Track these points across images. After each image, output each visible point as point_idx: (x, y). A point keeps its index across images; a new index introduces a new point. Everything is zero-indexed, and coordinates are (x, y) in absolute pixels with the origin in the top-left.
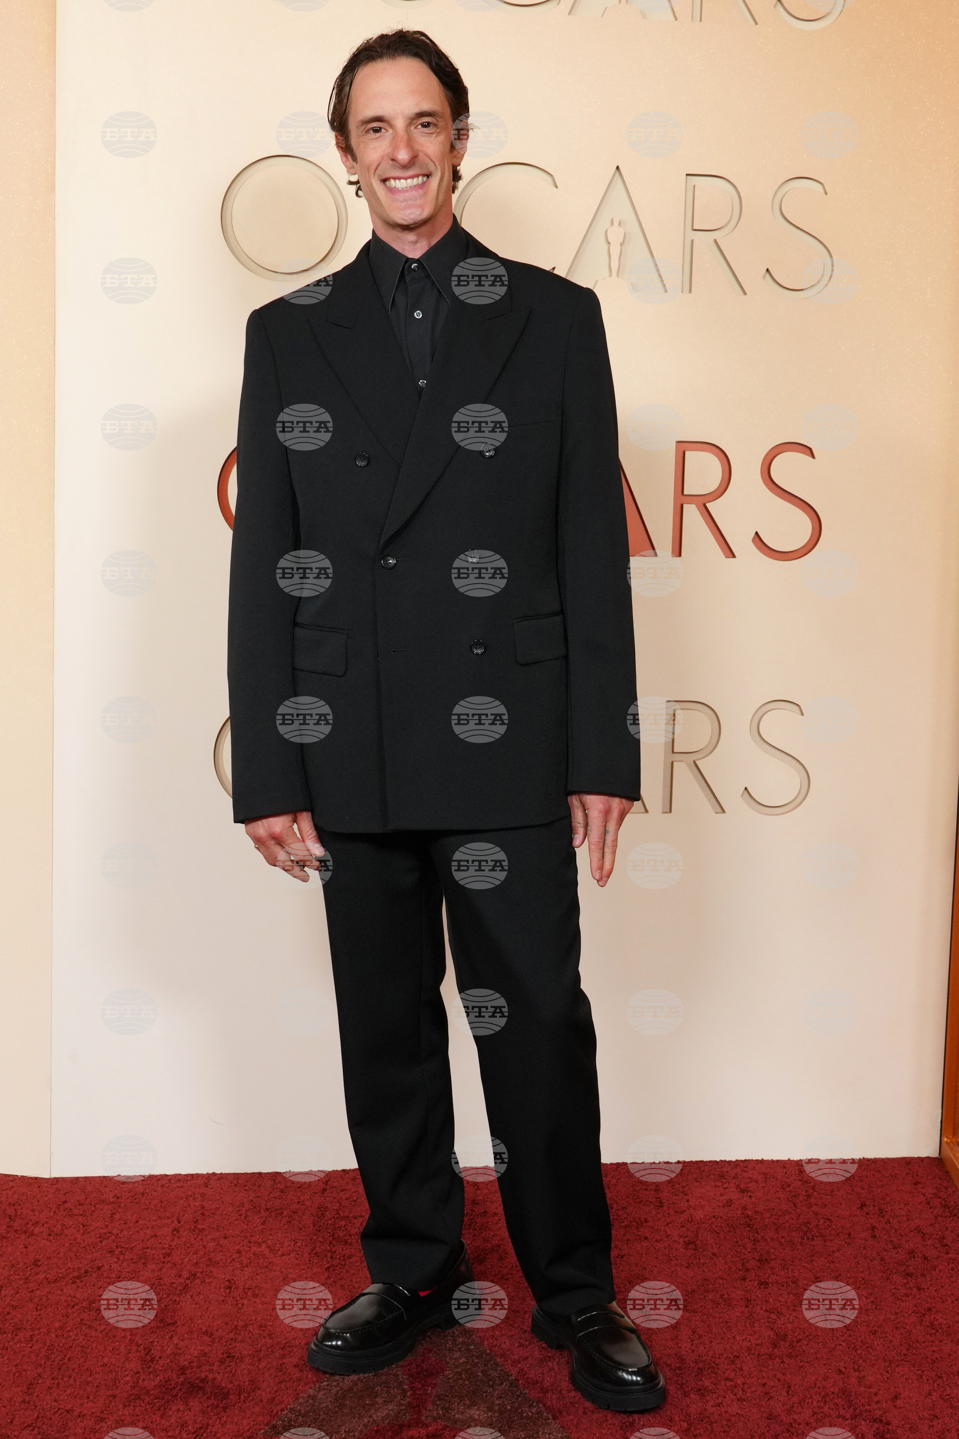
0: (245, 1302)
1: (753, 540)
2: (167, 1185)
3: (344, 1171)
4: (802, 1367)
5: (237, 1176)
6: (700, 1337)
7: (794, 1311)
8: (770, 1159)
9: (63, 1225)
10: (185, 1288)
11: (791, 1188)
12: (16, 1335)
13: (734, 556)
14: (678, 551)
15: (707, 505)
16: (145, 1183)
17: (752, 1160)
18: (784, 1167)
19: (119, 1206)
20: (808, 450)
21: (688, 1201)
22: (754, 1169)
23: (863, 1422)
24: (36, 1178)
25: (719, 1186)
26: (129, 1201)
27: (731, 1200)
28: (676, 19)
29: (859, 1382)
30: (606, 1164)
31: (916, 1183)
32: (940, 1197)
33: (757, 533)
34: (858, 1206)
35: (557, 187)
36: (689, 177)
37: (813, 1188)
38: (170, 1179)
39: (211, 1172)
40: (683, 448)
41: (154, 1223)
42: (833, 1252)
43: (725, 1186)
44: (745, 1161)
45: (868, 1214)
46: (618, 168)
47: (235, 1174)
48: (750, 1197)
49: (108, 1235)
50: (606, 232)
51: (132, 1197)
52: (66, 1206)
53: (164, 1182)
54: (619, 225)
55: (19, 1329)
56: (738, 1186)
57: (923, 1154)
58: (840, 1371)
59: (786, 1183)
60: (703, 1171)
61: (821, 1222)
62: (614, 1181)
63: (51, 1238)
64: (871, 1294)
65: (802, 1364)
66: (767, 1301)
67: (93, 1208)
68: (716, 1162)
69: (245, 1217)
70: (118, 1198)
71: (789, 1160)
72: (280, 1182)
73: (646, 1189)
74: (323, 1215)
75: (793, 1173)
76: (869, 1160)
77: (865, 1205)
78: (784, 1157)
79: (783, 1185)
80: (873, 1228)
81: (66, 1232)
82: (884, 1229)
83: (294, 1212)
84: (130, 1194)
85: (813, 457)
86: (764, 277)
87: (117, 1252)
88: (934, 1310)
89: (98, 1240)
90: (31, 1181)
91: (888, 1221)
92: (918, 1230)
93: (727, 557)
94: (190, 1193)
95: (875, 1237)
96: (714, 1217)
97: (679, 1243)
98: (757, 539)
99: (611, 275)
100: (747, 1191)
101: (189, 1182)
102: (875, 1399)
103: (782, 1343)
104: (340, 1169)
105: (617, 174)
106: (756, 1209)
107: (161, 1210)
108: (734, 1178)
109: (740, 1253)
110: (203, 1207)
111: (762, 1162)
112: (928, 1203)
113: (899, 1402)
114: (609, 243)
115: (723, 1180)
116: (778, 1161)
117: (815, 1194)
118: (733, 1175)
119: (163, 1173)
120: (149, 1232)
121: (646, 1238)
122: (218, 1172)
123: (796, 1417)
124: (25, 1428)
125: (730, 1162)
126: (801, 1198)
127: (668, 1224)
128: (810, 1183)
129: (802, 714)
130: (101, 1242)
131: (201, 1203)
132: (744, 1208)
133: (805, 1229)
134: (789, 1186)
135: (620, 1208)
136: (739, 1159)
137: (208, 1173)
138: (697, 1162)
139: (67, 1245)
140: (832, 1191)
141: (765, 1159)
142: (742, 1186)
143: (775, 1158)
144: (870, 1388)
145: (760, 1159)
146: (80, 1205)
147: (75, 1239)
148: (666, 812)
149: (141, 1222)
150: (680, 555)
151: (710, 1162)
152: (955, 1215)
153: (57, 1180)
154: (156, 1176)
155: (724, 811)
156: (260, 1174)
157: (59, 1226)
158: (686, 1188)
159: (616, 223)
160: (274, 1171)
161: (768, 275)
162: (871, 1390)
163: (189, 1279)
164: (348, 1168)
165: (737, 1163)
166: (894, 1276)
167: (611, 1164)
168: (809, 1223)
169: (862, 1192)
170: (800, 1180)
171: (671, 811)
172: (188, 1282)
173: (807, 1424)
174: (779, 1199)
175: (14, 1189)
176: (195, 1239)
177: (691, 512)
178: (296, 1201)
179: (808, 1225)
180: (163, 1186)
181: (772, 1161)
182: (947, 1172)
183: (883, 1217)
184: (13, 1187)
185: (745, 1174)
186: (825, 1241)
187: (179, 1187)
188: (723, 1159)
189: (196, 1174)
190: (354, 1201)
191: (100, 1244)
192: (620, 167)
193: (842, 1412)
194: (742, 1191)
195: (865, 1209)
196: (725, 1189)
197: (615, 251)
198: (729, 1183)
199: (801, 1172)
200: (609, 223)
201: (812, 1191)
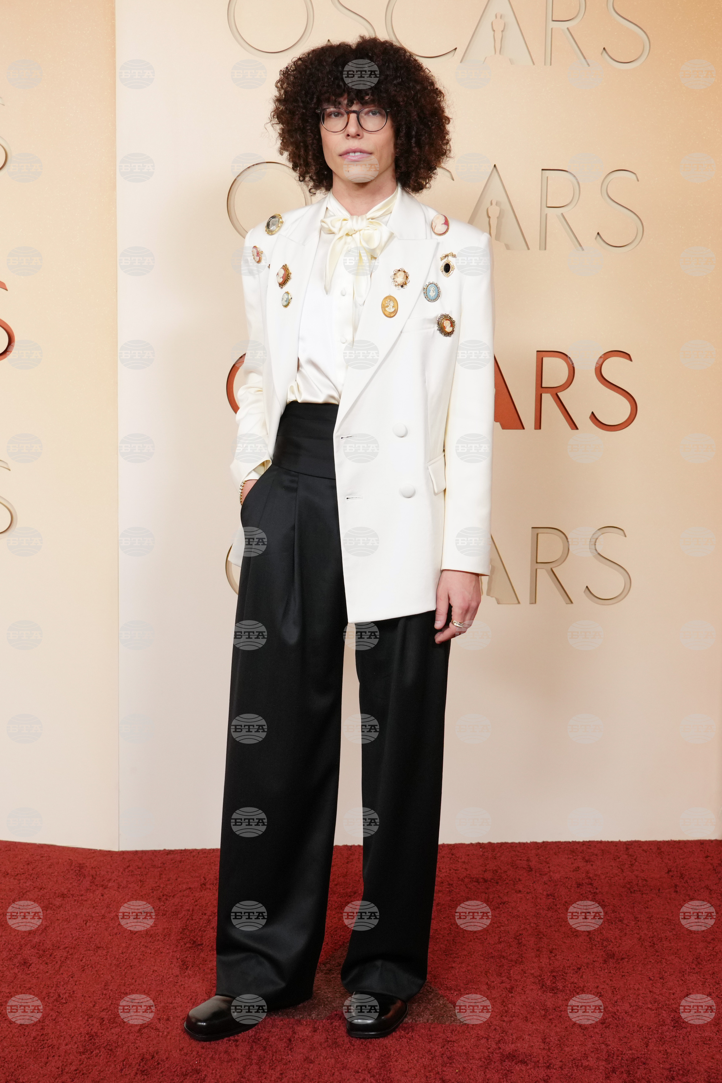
1: (590, 418)
2: (196, 856)
4: (624, 975)
6: (556, 955)
8: (606, 840)
9: (127, 881)
11: (620, 859)
12: (97, 952)
13: (577, 429)
14: (538, 425)
15: (559, 394)
16: (182, 854)
18: (616, 846)
19: (165, 869)
20: (627, 356)
21: (549, 867)
22: (595, 846)
23: (664, 1012)
24: (109, 851)
25: (571, 858)
26: (171, 866)
27: (578, 867)
28: (534, 64)
30: (494, 844)
31: (707, 857)
33: (593, 413)
34: (666, 871)
35: (453, 180)
36: (544, 171)
37: (635, 860)
38: (199, 852)
40: (541, 354)
41: (188, 880)
42: (648, 901)
43: (575, 858)
44: (590, 842)
45: (672, 876)
46: (495, 166)
48: (592, 865)
49: (157, 888)
50: (488, 209)
52: (129, 869)
53: (194, 854)
54: (496, 204)
55: (99, 948)
56: (584, 858)
57: (713, 838)
59: (617, 856)
60: (560, 848)
61: (640, 882)
62: (499, 854)
63: (120, 890)
64: (674, 929)
65: (623, 974)
67: (147, 871)
68: (569, 842)
70: (164, 864)
71: (620, 841)
73: (521, 860)
75: (622, 849)
76: (675, 841)
77: (671, 871)
78: (616, 840)
79: (614, 858)
80: (676, 886)
81: (129, 885)
82: (683, 886)
84: (172, 862)
85: (631, 360)
86: (596, 238)
87: (163, 899)
89: (151, 891)
90: (106, 853)
91: (686, 881)
92: (707, 887)
93: (572, 429)
94: (212, 861)
95: (676, 891)
96: (567, 878)
97: (543, 895)
98: (593, 416)
100: (590, 862)
102: (672, 996)
103: (611, 960)
105: (495, 170)
106: (596, 873)
107: (193, 872)
108: (581, 852)
111: (601, 842)
112: (715, 870)
114: (490, 217)
115: (574, 854)
116: (612, 842)
117: (637, 863)
120: (185, 886)
121: (520, 891)
123: (618, 1008)
124: (103, 1010)
125: (579, 843)
126: (627, 866)
127: (534, 882)
128: (633, 856)
129: (625, 536)
130: (153, 892)
132: (587, 872)
133: (628, 886)
134: (619, 858)
135: (502, 872)
136: (586, 840)
138: (556, 842)
139: (130, 894)
140: (648, 862)
141: (603, 840)
142: (587, 858)
143: (610, 840)
145: (600, 840)
146: (138, 868)
147: (135, 891)
148: (532, 603)
149: (179, 879)
150: (540, 428)
151: (565, 842)
153: (123, 853)
154: (189, 850)
155: (572, 602)
157: (125, 882)
158: (548, 859)
159: (494, 203)
161: (598, 237)
162: (671, 991)
165: (584, 843)
167: (498, 843)
168: (631, 882)
169: (669, 862)
170: (626, 854)
171: (535, 603)
172: (211, 917)
173: (626, 1013)
174: (612, 866)
175: (95, 858)
177: (547, 399)
179: (631, 884)
180: (194, 856)
181: (608, 841)
183: (683, 878)
184: (94, 857)
185: (589, 851)
186: (642, 894)
187: (204, 857)
188: (574, 840)
191: (152, 894)
193: (650, 1006)
194: (587, 861)
195: (671, 874)
196: (575, 859)
197: (494, 222)
198: (578, 856)
199: (627, 849)
200: (489, 203)
201: (634, 861)
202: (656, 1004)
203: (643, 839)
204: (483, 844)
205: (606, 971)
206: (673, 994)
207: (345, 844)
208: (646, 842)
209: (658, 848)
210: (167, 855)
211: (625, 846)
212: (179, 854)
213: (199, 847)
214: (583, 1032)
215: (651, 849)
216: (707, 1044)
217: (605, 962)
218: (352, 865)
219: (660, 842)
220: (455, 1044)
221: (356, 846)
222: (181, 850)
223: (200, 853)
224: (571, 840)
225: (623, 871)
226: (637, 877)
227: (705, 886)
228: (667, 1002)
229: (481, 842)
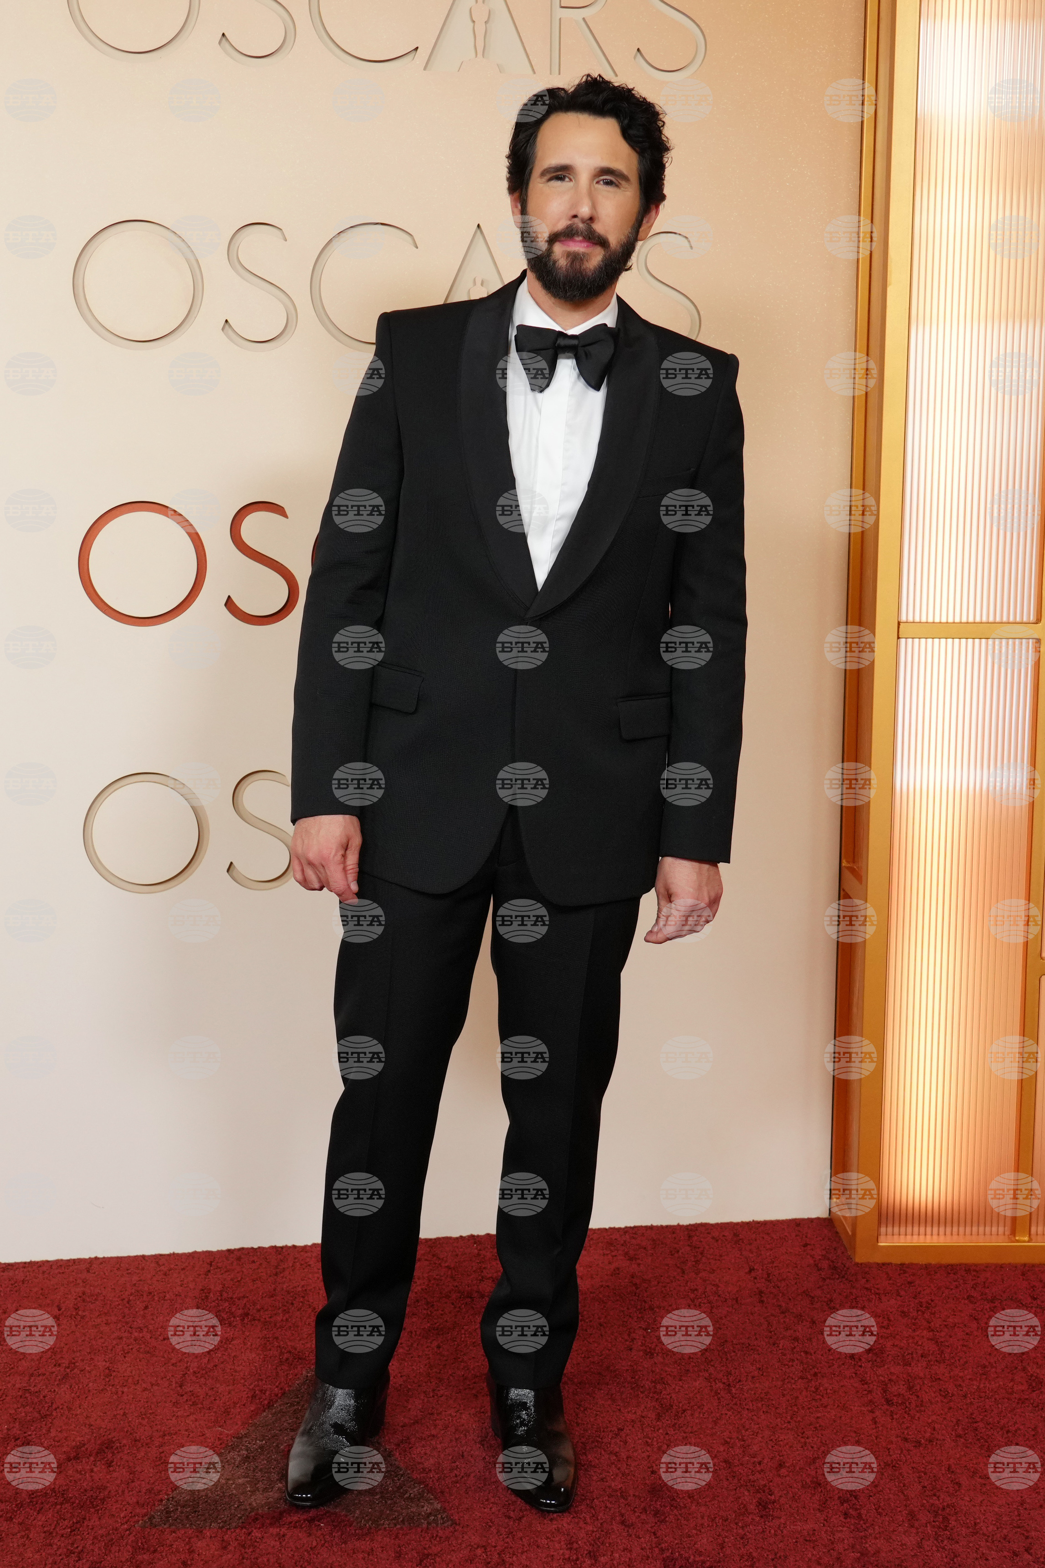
0: (126, 1390)
2: (48, 1272)
3: (229, 1251)
5: (119, 1260)
7: (680, 1380)
10: (66, 1377)
11: (680, 1254)
17: (642, 1226)
18: (673, 1233)
22: (643, 1235)
23: (746, 1493)
25: (607, 1254)
26: (8, 1289)
27: (618, 1269)
28: (534, 73)
29: (744, 1452)
31: (806, 1245)
32: (828, 1259)
34: (747, 1270)
35: (417, 247)
37: (702, 1253)
38: (51, 1266)
39: (93, 1256)
43: (613, 1254)
44: (635, 1227)
45: (755, 1278)
46: (479, 226)
47: (118, 1258)
48: (639, 1265)
51: (12, 1284)
53: (45, 1269)
54: (484, 283)
56: (626, 1254)
57: (814, 1216)
58: (726, 1443)
59: (675, 1248)
66: (653, 1371)
68: (605, 1229)
69: (128, 1303)
71: (678, 1225)
72: (164, 1265)
74: (207, 1297)
75: (682, 1238)
76: (758, 1223)
77: (754, 1269)
78: (673, 1222)
79: (671, 1252)
80: (761, 1292)
82: (771, 1293)
83: (176, 1295)
88: (819, 1375)
91: (776, 1285)
94: (71, 1279)
95: (762, 1302)
100: (636, 1259)
101: (71, 1268)
102: (758, 1468)
104: (224, 1248)
105: (479, 231)
107: (41, 1297)
108: (622, 1245)
109: (626, 1322)
110: (84, 1293)
111: (651, 1228)
112: (816, 1265)
113: (783, 1471)
115: (612, 1248)
116: (667, 1226)
117: (704, 1259)
118: (622, 1242)
119: (44, 1259)
122: (100, 1256)
125: (620, 1229)
126: (689, 1264)
128: (698, 1248)
131: (82, 1289)
132: (632, 1277)
133: (692, 1296)
134: (678, 1252)
136: (628, 1225)
137: (90, 1258)
140: (720, 1256)
141: (655, 1224)
142: (631, 1252)
143: (664, 1224)
144: (754, 1457)
145: (649, 1224)
151: (599, 1229)
152: (843, 1277)
154: (38, 1262)
156: (143, 1257)
159: (480, 281)
160: (157, 1252)
163: (68, 1368)
164: (233, 1248)
165: (627, 1230)
166: (781, 1341)
169: (751, 1255)
170: (689, 1245)
172: (68, 1370)
174: (667, 1265)
176: (76, 1326)
178: (179, 1283)
180: (44, 1272)
181: (662, 1226)
182: (837, 1233)
183: (770, 1281)
185: (633, 1241)
186: (712, 1308)
187: (60, 1273)
189: (78, 1259)
190: (238, 1281)
192: (481, 225)
194: (631, 1259)
195: (753, 1274)
196: (613, 1256)
198: (618, 1250)
199: (690, 1237)
200: (473, 282)
201: (700, 1256)
202: (736, 1481)
203: (712, 1220)
204: (478, 1236)
205: (661, 1431)
206: (760, 1463)
207: (273, 1245)
208: (717, 1224)
209: (735, 1235)
210: (3, 1271)
211: (686, 1233)
212: (22, 1269)
213: (52, 1257)
214: (628, 1531)
215: (724, 1236)
216: (810, 1541)
217: (659, 1417)
218: (283, 1277)
219: (737, 1224)
220: (438, 1559)
221: (290, 1247)
222: (25, 1263)
223: (53, 1267)
224: (607, 1227)
225: (683, 1272)
226: (704, 1281)
227: (804, 1292)
228: (751, 1477)
229: (475, 1233)
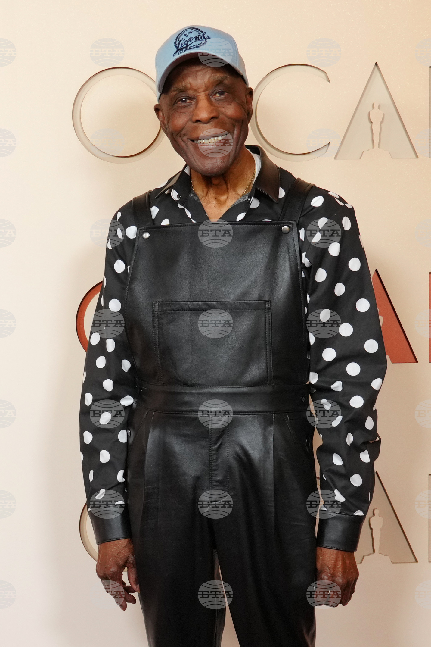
35: (329, 82)
46: (376, 64)
50: (369, 113)
54: (379, 108)
99: (374, 147)
105: (376, 68)
114: (371, 122)
159: (376, 106)
192: (378, 63)
197: (376, 127)
200: (371, 107)
